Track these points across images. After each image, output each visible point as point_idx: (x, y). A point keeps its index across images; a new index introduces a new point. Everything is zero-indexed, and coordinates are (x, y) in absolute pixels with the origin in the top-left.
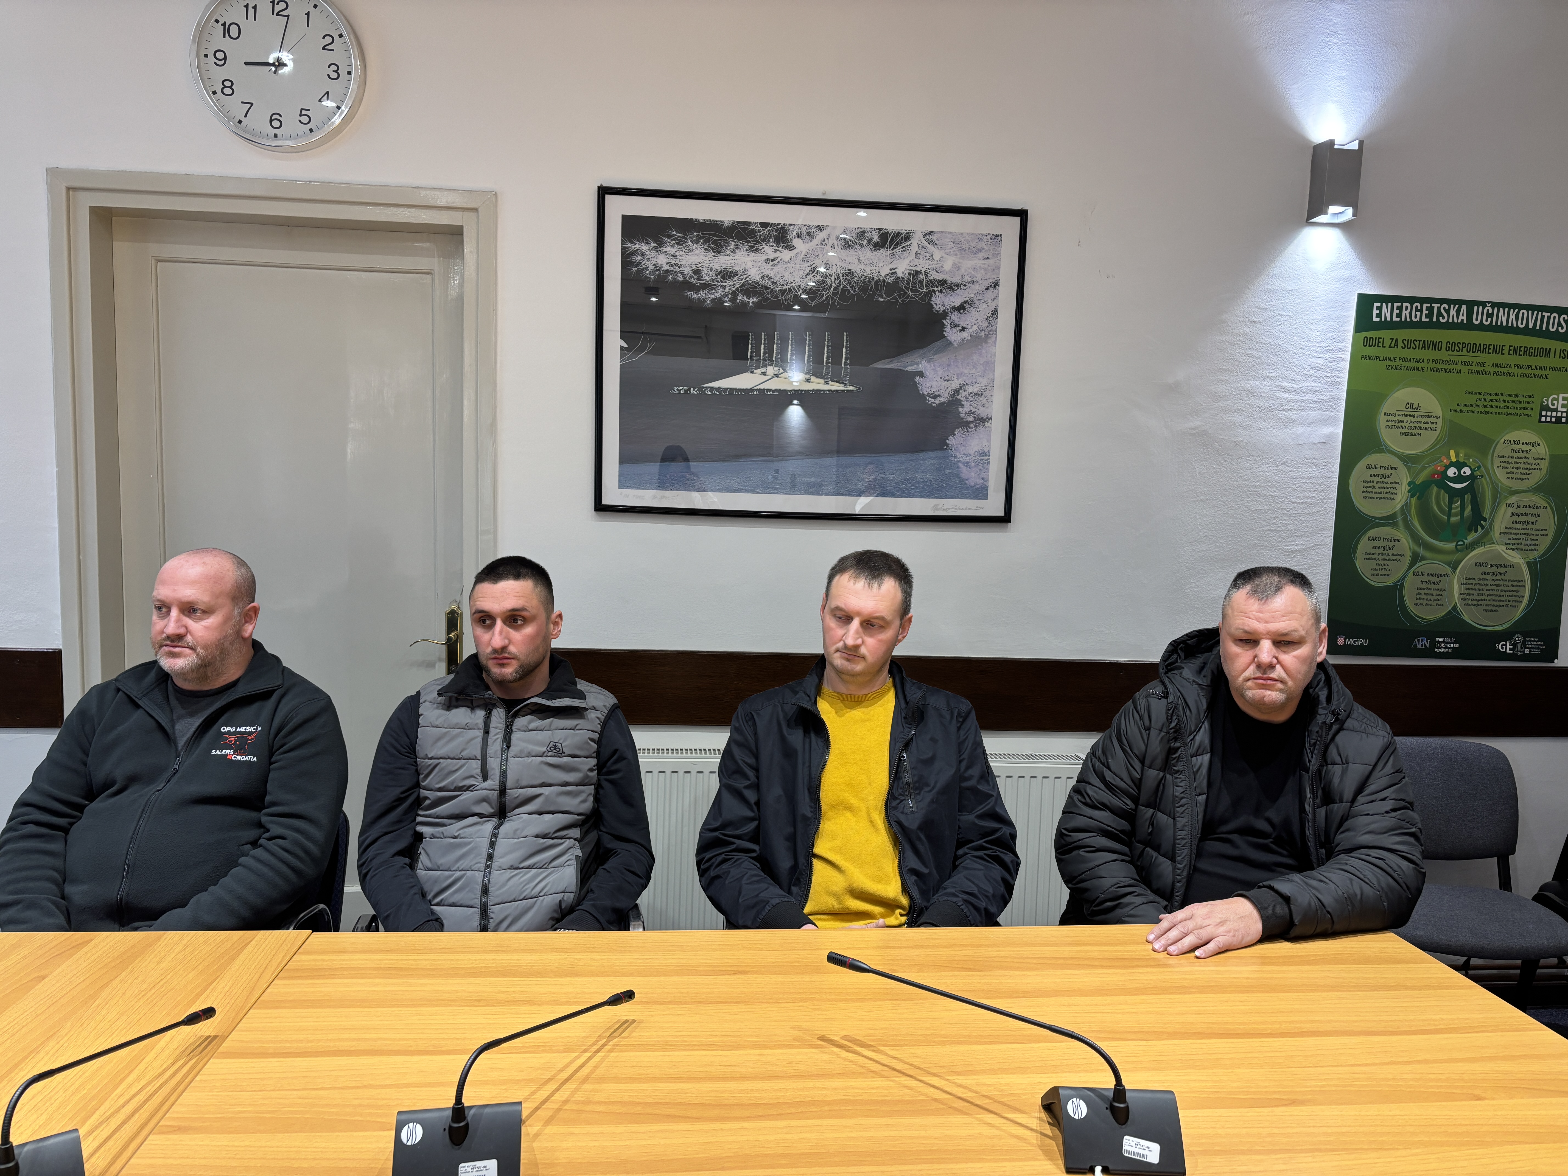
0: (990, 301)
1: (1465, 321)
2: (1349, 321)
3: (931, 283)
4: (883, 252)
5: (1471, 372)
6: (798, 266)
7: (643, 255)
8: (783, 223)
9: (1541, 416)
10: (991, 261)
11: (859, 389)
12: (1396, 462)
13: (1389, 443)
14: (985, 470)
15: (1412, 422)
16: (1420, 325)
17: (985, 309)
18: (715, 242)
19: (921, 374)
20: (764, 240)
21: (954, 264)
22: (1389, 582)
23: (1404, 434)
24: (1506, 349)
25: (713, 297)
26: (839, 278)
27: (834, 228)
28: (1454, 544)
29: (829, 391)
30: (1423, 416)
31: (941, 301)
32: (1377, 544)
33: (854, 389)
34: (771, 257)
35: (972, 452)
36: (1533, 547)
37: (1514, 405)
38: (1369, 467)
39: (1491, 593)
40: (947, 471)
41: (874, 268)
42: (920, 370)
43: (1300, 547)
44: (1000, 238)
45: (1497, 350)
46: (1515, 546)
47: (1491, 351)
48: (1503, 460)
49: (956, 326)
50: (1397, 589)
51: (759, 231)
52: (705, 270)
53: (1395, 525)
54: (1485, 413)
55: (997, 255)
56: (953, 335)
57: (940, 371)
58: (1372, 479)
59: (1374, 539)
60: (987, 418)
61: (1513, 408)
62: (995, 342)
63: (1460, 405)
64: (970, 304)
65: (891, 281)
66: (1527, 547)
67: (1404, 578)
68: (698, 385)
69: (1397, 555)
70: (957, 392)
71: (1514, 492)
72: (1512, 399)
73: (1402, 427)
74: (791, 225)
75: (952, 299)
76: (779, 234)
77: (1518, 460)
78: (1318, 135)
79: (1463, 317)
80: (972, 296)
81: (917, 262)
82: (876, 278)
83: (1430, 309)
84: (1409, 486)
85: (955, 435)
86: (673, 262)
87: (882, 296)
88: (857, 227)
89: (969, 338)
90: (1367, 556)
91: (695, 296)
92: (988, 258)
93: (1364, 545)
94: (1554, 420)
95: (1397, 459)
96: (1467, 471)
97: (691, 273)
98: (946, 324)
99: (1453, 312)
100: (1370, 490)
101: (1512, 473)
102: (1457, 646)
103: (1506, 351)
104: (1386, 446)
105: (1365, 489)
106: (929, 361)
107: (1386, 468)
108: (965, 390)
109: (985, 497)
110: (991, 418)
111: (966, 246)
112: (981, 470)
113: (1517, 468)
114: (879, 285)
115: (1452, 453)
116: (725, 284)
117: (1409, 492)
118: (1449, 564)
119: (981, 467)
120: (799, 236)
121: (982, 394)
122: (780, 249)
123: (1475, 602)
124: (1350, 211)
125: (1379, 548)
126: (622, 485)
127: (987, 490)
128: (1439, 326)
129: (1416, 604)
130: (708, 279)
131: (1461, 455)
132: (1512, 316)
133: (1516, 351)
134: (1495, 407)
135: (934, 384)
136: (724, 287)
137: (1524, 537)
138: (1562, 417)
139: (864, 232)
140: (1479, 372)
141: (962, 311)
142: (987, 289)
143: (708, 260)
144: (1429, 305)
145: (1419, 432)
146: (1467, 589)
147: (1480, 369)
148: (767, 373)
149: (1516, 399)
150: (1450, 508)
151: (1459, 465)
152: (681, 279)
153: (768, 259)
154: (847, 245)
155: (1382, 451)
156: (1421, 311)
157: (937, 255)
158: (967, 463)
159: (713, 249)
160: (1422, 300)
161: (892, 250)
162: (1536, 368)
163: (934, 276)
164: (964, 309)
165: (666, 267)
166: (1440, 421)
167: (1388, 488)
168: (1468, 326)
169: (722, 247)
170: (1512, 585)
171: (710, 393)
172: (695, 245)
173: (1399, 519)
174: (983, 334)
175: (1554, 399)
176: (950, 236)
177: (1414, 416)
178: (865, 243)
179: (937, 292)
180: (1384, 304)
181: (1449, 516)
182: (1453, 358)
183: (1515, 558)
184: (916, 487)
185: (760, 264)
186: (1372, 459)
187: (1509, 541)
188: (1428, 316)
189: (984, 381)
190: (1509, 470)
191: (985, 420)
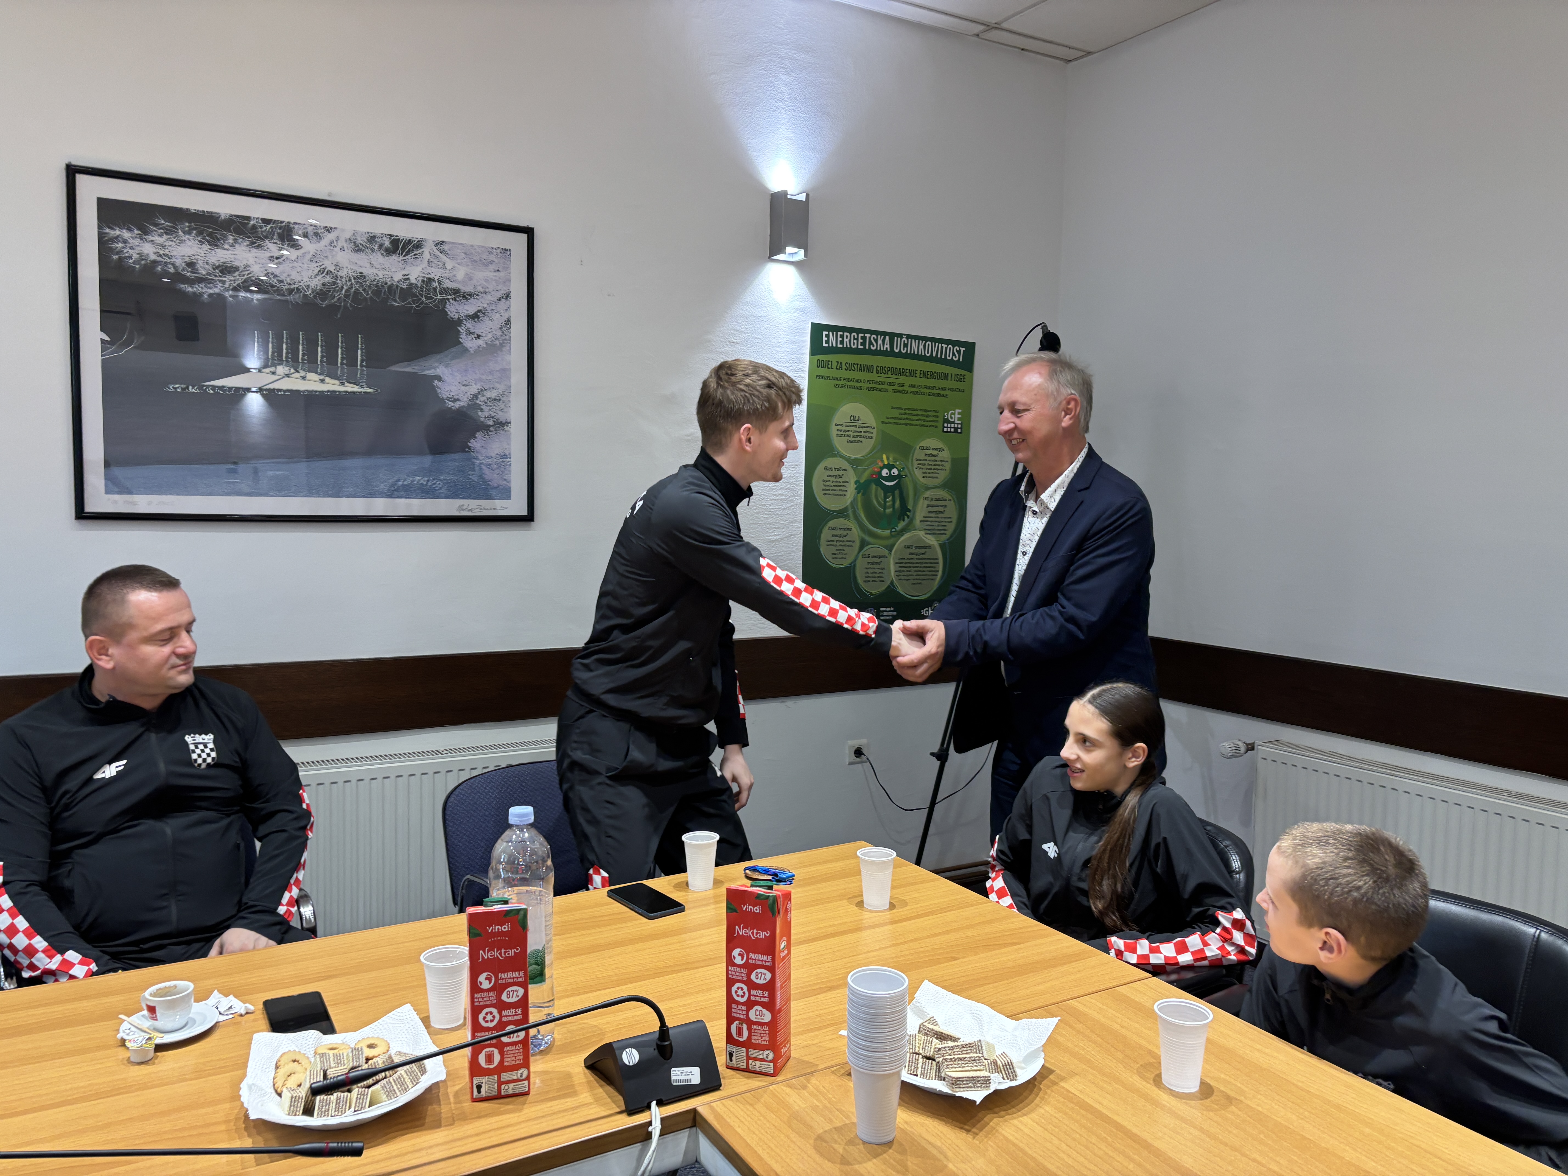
0: (502, 311)
1: (889, 350)
2: (805, 346)
3: (445, 291)
4: (394, 258)
5: (895, 391)
6: (306, 265)
7: (125, 242)
8: (287, 220)
9: (944, 427)
10: (501, 274)
11: (377, 391)
12: (845, 465)
13: (840, 449)
14: (507, 472)
15: (855, 432)
16: (856, 351)
17: (498, 320)
18: (210, 235)
19: (439, 379)
20: (266, 237)
21: (467, 274)
22: (845, 564)
23: (850, 441)
24: (918, 372)
25: (211, 291)
26: (350, 280)
27: (343, 230)
28: (889, 531)
29: (346, 392)
30: (863, 427)
31: (455, 309)
32: (835, 533)
33: (372, 391)
34: (276, 255)
35: (493, 455)
36: (942, 532)
37: (924, 418)
38: (826, 469)
39: (916, 569)
40: (470, 473)
41: (387, 273)
42: (437, 374)
43: (778, 537)
44: (508, 253)
45: (912, 373)
46: (930, 531)
47: (907, 374)
48: (920, 462)
49: (471, 333)
50: (851, 569)
51: (261, 227)
52: (200, 262)
53: (847, 517)
54: (906, 424)
55: (507, 268)
56: (469, 343)
57: (458, 377)
58: (830, 479)
59: (833, 529)
60: (506, 422)
61: (924, 421)
62: (509, 351)
63: (888, 418)
64: (484, 313)
65: (404, 286)
66: (938, 532)
67: (855, 560)
68: (198, 383)
69: (850, 541)
70: (476, 396)
71: (928, 488)
72: (923, 413)
73: (849, 436)
74: (296, 223)
75: (466, 307)
76: (283, 231)
77: (930, 463)
78: (775, 186)
79: (887, 346)
80: (485, 305)
81: (429, 270)
82: (389, 283)
83: (864, 338)
84: (856, 484)
85: (475, 438)
86: (161, 252)
87: (396, 301)
88: (366, 231)
89: (485, 346)
90: (829, 543)
91: (190, 289)
92: (498, 270)
93: (826, 534)
94: (953, 430)
95: (846, 463)
96: (895, 472)
97: (184, 264)
98: (462, 331)
99: (880, 342)
100: (827, 488)
101: (926, 473)
102: (895, 613)
103: (918, 375)
104: (838, 451)
105: (824, 487)
106: (447, 366)
107: (839, 470)
108: (483, 395)
109: (509, 497)
110: (510, 423)
111: (476, 258)
112: (502, 472)
113: (930, 469)
114: (392, 289)
115: (884, 456)
116: (224, 279)
117: (856, 489)
118: (886, 547)
119: (502, 469)
120: (305, 235)
121: (500, 400)
122: (285, 247)
123: (906, 578)
124: (802, 252)
125: (837, 536)
126: (110, 490)
127: (510, 491)
128: (870, 352)
129: (865, 581)
130: (204, 272)
131: (891, 459)
132: (921, 347)
133: (925, 375)
134: (912, 420)
135: (453, 388)
136: (223, 282)
137: (936, 524)
138: (958, 428)
139: (374, 237)
140: (900, 392)
141: (476, 320)
142: (499, 300)
143: (202, 252)
144: (862, 335)
145: (860, 439)
146: (900, 567)
147: (901, 388)
148: (277, 373)
149: (926, 414)
150: (885, 501)
151: (890, 467)
152: (172, 270)
153: (272, 257)
154: (358, 249)
155: (834, 456)
156: (857, 339)
157: (449, 264)
158: (490, 465)
159: (208, 242)
160: (858, 331)
161: (404, 256)
162: (939, 389)
163: (447, 284)
164: (478, 317)
165: (153, 257)
166: (874, 431)
167: (841, 486)
168: (891, 353)
169: (219, 240)
170: (931, 563)
171: (212, 392)
172: (187, 236)
173: (850, 512)
174: (497, 342)
175: (952, 414)
176: (460, 247)
177: (856, 426)
178: (376, 248)
179: (451, 300)
180: (831, 333)
181: (885, 510)
182: (882, 380)
183: (931, 540)
184: (440, 489)
185: (263, 261)
186: (829, 462)
187: (928, 528)
188: (863, 344)
189: (501, 387)
190: (924, 471)
191: (504, 424)
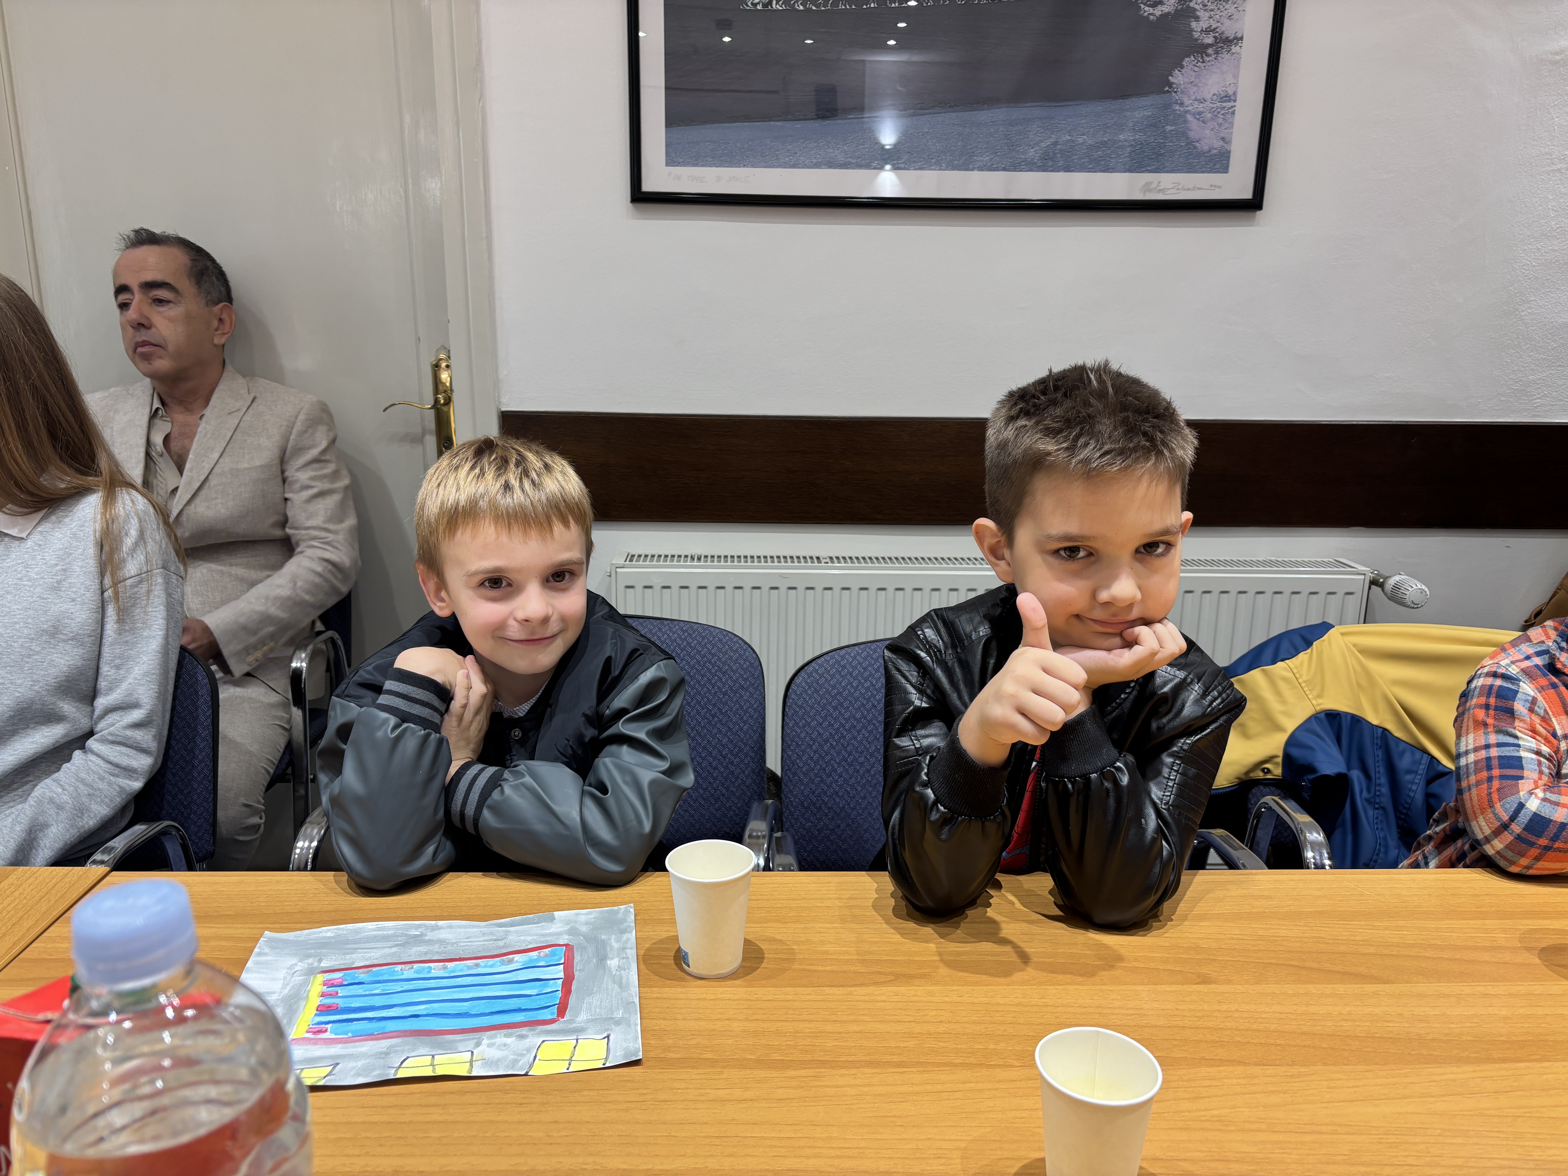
14: (1227, 125)
35: (1208, 96)
40: (1169, 128)
60: (1236, 38)
85: (1182, 67)
109: (1225, 169)
110: (1241, 38)
112: (1220, 125)
119: (1220, 120)
126: (671, 161)
127: (1229, 157)
158: (1200, 113)
184: (1119, 156)
191: (1231, 41)
